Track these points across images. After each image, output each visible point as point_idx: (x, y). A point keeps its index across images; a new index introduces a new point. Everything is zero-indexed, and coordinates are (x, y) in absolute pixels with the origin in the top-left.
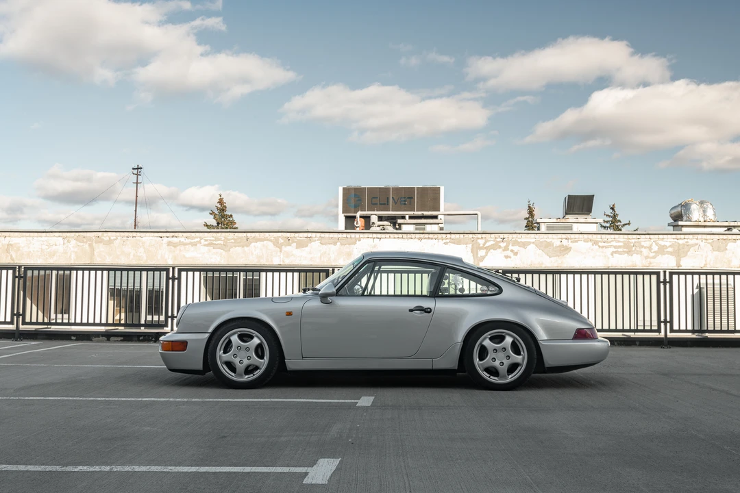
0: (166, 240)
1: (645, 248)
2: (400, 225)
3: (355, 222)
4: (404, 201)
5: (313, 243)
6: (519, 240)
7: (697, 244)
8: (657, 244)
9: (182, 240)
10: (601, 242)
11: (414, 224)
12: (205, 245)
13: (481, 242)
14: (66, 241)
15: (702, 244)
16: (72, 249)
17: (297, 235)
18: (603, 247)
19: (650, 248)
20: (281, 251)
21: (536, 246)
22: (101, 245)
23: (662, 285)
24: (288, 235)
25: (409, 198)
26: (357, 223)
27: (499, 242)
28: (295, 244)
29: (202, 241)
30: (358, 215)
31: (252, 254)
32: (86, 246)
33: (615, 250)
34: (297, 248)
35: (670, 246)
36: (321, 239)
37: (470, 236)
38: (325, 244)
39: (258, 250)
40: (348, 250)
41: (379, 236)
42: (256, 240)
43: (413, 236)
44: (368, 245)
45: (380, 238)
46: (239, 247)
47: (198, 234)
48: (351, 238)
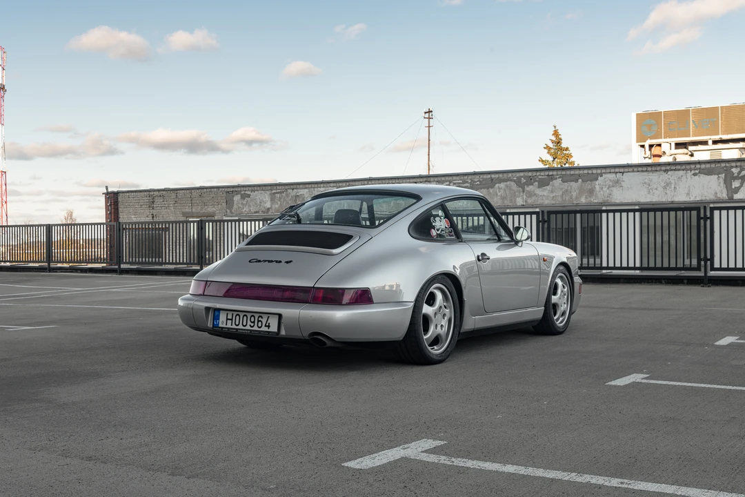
2: (692, 152)
4: (707, 124)
5: (554, 181)
11: (708, 151)
13: (735, 171)
17: (538, 174)
20: (523, 191)
24: (530, 174)
25: (711, 120)
26: (645, 154)
28: (537, 183)
30: (646, 144)
31: (497, 195)
34: (539, 187)
36: (562, 177)
37: (723, 165)
38: (566, 182)
39: (502, 191)
40: (590, 187)
41: (622, 170)
42: (500, 181)
43: (658, 168)
44: (610, 180)
45: (623, 173)
46: (484, 188)
47: (447, 178)
48: (592, 173)
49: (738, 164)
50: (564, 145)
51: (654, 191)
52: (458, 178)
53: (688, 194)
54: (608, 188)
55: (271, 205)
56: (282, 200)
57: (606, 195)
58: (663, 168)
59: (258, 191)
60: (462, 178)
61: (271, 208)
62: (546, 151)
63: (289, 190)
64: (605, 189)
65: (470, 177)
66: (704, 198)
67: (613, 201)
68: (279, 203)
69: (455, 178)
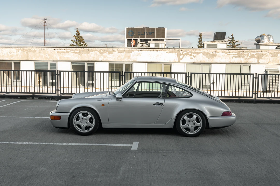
0: (56, 50)
1: (246, 55)
2: (149, 43)
3: (132, 42)
4: (151, 33)
5: (115, 52)
6: (196, 52)
7: (266, 54)
8: (250, 54)
9: (63, 50)
10: (228, 53)
11: (155, 43)
12: (72, 53)
13: (181, 52)
14: (17, 51)
15: (268, 54)
16: (20, 54)
17: (108, 49)
18: (229, 55)
19: (248, 55)
20: (102, 55)
21: (203, 54)
22: (31, 52)
23: (255, 79)
24: (105, 49)
25: (153, 32)
26: (132, 43)
27: (188, 52)
28: (108, 52)
29: (71, 51)
30: (133, 39)
31: (91, 56)
32: (25, 53)
33: (234, 56)
34: (108, 54)
35: (256, 55)
36: (118, 51)
37: (177, 50)
38: (120, 53)
39: (93, 55)
40: (128, 55)
41: (141, 49)
42: (93, 51)
43: (154, 50)
44: (137, 53)
45: (141, 51)
46: (85, 53)
48: (130, 50)
51: (153, 58)
53: (165, 60)
54: (136, 56)
57: (135, 58)
58: (156, 50)
60: (76, 49)
62: (74, 37)
64: (134, 56)
66: (170, 61)
67: (137, 60)
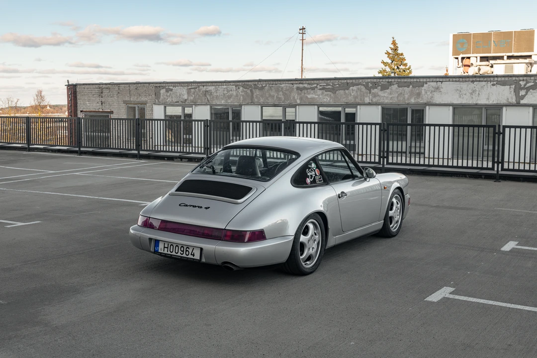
0: (295, 86)
2: (492, 64)
5: (392, 86)
9: (306, 85)
11: (503, 64)
12: (320, 89)
14: (237, 88)
16: (241, 93)
17: (381, 80)
20: (370, 93)
22: (257, 90)
24: (375, 80)
25: (507, 40)
28: (380, 87)
29: (318, 86)
30: (460, 57)
31: (351, 95)
34: (381, 90)
36: (398, 83)
37: (514, 79)
38: (401, 87)
39: (355, 92)
40: (418, 91)
41: (441, 80)
42: (354, 85)
43: (467, 80)
44: (433, 87)
45: (442, 82)
46: (342, 90)
47: (315, 82)
48: (420, 81)
49: (525, 78)
50: (399, 51)
51: (464, 96)
52: (323, 82)
53: (488, 99)
54: (431, 93)
55: (188, 97)
56: (196, 93)
57: (429, 97)
58: (471, 80)
59: (178, 86)
60: (326, 82)
61: (188, 99)
62: (387, 55)
63: (200, 87)
64: (428, 93)
65: (332, 81)
66: (499, 102)
67: (434, 102)
68: (193, 96)
69: (321, 81)
